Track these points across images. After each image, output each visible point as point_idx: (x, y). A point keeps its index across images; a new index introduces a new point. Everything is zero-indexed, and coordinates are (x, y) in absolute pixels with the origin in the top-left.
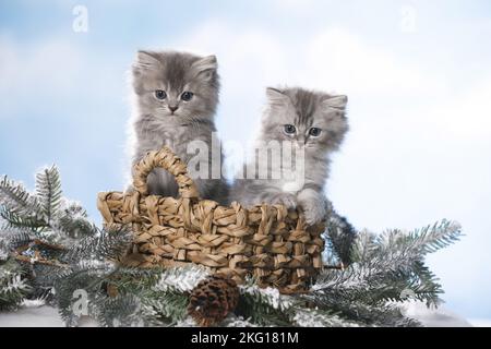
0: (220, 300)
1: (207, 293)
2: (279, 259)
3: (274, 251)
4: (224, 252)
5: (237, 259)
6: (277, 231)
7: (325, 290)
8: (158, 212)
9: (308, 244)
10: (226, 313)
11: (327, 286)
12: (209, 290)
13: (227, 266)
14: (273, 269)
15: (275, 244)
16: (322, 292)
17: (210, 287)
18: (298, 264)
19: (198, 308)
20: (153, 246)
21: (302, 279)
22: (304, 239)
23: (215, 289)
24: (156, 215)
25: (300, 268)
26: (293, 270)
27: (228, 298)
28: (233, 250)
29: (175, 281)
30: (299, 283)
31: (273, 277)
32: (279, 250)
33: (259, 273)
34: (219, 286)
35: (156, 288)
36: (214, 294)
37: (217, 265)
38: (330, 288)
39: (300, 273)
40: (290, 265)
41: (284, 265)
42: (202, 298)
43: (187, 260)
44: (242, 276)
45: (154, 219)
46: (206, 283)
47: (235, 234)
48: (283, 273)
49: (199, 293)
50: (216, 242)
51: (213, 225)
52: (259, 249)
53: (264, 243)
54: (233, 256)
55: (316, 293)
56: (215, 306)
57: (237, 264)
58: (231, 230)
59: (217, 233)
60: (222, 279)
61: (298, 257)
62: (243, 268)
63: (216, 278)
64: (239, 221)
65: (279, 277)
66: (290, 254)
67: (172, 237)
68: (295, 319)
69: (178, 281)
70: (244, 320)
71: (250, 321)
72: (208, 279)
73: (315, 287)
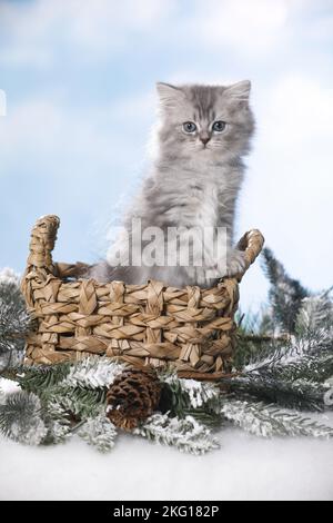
0: (142, 396)
1: (127, 390)
7: (259, 369)
10: (149, 413)
11: (263, 364)
12: (127, 386)
16: (257, 373)
17: (129, 383)
19: (119, 407)
23: (135, 385)
27: (151, 394)
29: (86, 378)
34: (140, 381)
35: (64, 383)
36: (135, 391)
38: (265, 367)
42: (122, 396)
46: (124, 379)
49: (117, 391)
55: (250, 374)
56: (137, 404)
60: (141, 372)
63: (135, 372)
68: (222, 411)
69: (89, 375)
70: (163, 414)
71: (169, 416)
72: (126, 374)
73: (248, 368)
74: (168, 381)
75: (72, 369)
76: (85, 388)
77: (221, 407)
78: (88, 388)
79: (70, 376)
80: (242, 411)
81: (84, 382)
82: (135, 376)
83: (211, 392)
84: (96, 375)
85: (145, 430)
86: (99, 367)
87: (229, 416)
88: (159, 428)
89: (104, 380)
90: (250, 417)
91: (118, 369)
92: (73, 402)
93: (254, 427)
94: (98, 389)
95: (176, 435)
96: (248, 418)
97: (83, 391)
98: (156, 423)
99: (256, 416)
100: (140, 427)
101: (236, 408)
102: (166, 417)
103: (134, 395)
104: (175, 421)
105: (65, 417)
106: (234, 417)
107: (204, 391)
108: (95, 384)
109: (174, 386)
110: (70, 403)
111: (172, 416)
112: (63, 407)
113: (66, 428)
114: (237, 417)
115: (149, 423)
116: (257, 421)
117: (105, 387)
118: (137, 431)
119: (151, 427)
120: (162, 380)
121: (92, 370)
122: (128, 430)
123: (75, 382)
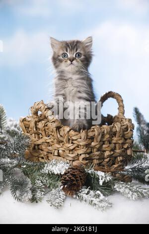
0: (77, 180)
1: (70, 178)
2: (107, 153)
3: (104, 149)
4: (76, 153)
5: (83, 156)
6: (105, 139)
7: (132, 169)
8: (45, 130)
9: (123, 144)
10: (80, 188)
11: (133, 166)
12: (70, 176)
13: (78, 159)
14: (104, 159)
15: (104, 146)
16: (130, 170)
17: (71, 174)
18: (118, 154)
19: (66, 186)
20: (43, 147)
21: (121, 161)
22: (120, 142)
23: (73, 175)
24: (44, 131)
25: (119, 156)
26: (116, 157)
27: (81, 179)
28: (80, 152)
29: (52, 169)
30: (120, 164)
31: (104, 163)
32: (107, 149)
33: (96, 162)
34: (76, 173)
35: (43, 171)
36: (73, 178)
37: (72, 159)
38: (135, 168)
39: (120, 159)
40: (114, 155)
41: (110, 156)
43: (59, 155)
44: (86, 164)
45: (43, 133)
46: (69, 172)
47: (81, 144)
48: (110, 160)
49: (66, 178)
50: (72, 148)
51: (69, 139)
52: (95, 150)
53: (97, 146)
54: (81, 155)
55: (127, 170)
56: (75, 184)
57: (83, 159)
58: (79, 142)
59: (72, 143)
60: (77, 169)
61: (118, 151)
62: (86, 160)
64: (83, 137)
65: (107, 162)
66: (113, 150)
67: (52, 143)
68: (115, 187)
69: (54, 168)
70: (87, 188)
71: (89, 189)
72: (69, 170)
73: (127, 168)
74: (90, 172)
75: (46, 165)
76: (52, 174)
77: (114, 185)
78: (53, 174)
79: (45, 168)
80: (124, 188)
81: (51, 171)
82: (74, 171)
83: (109, 178)
84: (56, 168)
85: (79, 196)
86: (58, 165)
87: (118, 190)
88: (85, 196)
89: (60, 171)
90: (127, 191)
91: (67, 167)
92: (47, 180)
93: (129, 195)
94: (57, 175)
95: (92, 199)
96: (126, 191)
97: (51, 175)
98: (84, 192)
99: (130, 189)
100: (76, 194)
101: (121, 186)
102: (88, 190)
103: (73, 180)
104: (92, 192)
105: (43, 188)
106: (120, 190)
107: (106, 177)
108: (56, 173)
109: (92, 174)
110: (45, 181)
111: (91, 189)
112: (42, 182)
113: (43, 193)
114: (122, 190)
115: (80, 192)
116: (130, 192)
117: (60, 174)
118: (75, 196)
119: (81, 194)
120: (87, 172)
121: (55, 166)
122: (70, 196)
123: (47, 171)
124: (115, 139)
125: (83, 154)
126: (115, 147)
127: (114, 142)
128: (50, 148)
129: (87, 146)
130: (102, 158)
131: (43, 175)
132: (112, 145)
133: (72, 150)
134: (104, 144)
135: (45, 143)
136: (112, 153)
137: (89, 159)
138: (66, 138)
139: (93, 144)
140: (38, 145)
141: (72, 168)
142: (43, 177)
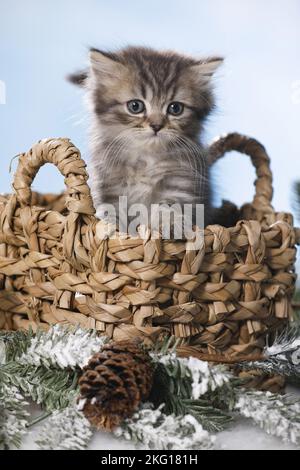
0: (127, 385)
1: (106, 377)
2: (217, 309)
3: (208, 296)
4: (125, 301)
5: (145, 312)
6: (213, 267)
7: (286, 354)
8: (36, 232)
9: (266, 284)
10: (136, 408)
12: (108, 372)
13: (130, 322)
14: (206, 324)
15: (209, 287)
16: (283, 357)
17: (110, 366)
18: (250, 315)
19: (94, 400)
20: (29, 283)
21: (258, 335)
22: (258, 277)
23: (118, 369)
24: (34, 236)
25: (252, 320)
26: (242, 323)
27: (139, 381)
28: (140, 297)
29: (52, 353)
30: (253, 342)
31: (206, 336)
32: (217, 296)
33: (181, 331)
34: (124, 363)
35: (23, 359)
36: (116, 378)
39: (253, 327)
40: (236, 316)
41: (225, 318)
42: (99, 384)
43: (73, 308)
44: (154, 337)
45: (31, 242)
46: (102, 360)
47: (143, 275)
48: (224, 329)
49: (93, 377)
50: (114, 285)
51: (108, 260)
52: (182, 296)
53: (190, 287)
54: (139, 307)
55: (273, 359)
56: (120, 396)
57: (146, 320)
58: (136, 270)
59: (115, 272)
60: (126, 351)
61: (249, 304)
62: (155, 325)
63: (117, 351)
64: (148, 257)
65: (217, 335)
66: (236, 299)
67: (53, 271)
68: (238, 405)
69: (56, 351)
70: (154, 409)
71: (162, 411)
72: (105, 354)
73: (272, 350)
74: (164, 360)
75: (34, 341)
76: (52, 367)
77: (236, 401)
78: (55, 367)
79: (31, 350)
80: (264, 408)
81: (49, 360)
82: (117, 357)
83: (221, 378)
84: (65, 351)
85: (130, 432)
86: (70, 340)
87: (246, 413)
88: (148, 429)
89: (76, 357)
90: (274, 416)
91: (96, 345)
92: (35, 386)
93: (281, 430)
94: (68, 369)
95: (171, 439)
96: (272, 417)
97: (49, 372)
98: (145, 420)
99: (283, 413)
100: (124, 426)
101: (256, 403)
102: (158, 413)
103: (116, 384)
104: (170, 421)
105: (25, 407)
106: (253, 414)
107: (212, 375)
108: (63, 364)
109: (171, 368)
110: (31, 387)
111: (167, 411)
112: (21, 391)
113: (24, 422)
114: (258, 415)
115: (135, 421)
116: (285, 421)
117: (77, 367)
118: (119, 431)
119: (139, 426)
120: (155, 360)
121: (60, 344)
122: (107, 430)
123: (37, 358)
124: (242, 269)
125: (146, 305)
126: (242, 291)
127: (238, 276)
128: (49, 286)
129: (161, 282)
130: (200, 322)
131: (24, 371)
132: (233, 287)
133: (115, 292)
134: (209, 280)
135: (36, 272)
136: (232, 308)
137: (163, 324)
138: (98, 255)
139: (178, 278)
140: (14, 277)
141: (112, 349)
142: (24, 376)
